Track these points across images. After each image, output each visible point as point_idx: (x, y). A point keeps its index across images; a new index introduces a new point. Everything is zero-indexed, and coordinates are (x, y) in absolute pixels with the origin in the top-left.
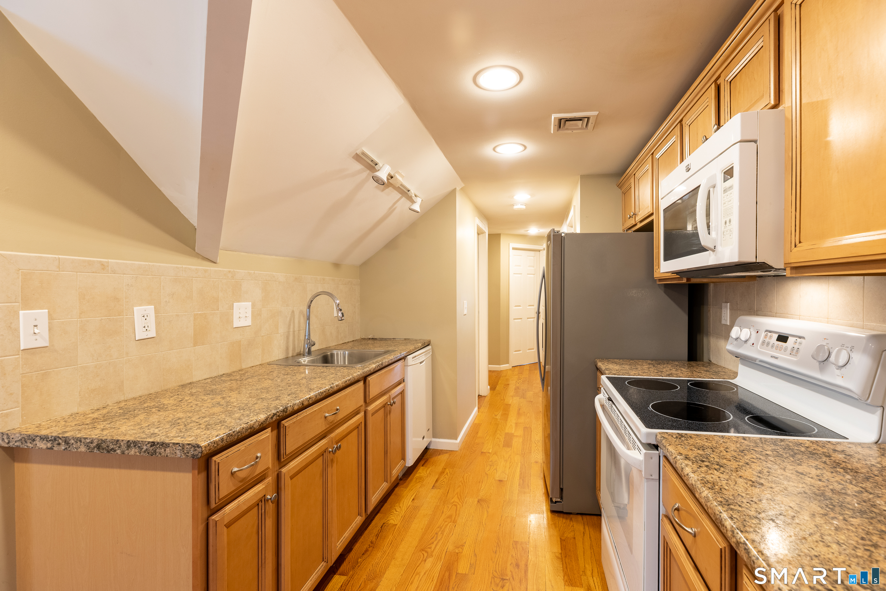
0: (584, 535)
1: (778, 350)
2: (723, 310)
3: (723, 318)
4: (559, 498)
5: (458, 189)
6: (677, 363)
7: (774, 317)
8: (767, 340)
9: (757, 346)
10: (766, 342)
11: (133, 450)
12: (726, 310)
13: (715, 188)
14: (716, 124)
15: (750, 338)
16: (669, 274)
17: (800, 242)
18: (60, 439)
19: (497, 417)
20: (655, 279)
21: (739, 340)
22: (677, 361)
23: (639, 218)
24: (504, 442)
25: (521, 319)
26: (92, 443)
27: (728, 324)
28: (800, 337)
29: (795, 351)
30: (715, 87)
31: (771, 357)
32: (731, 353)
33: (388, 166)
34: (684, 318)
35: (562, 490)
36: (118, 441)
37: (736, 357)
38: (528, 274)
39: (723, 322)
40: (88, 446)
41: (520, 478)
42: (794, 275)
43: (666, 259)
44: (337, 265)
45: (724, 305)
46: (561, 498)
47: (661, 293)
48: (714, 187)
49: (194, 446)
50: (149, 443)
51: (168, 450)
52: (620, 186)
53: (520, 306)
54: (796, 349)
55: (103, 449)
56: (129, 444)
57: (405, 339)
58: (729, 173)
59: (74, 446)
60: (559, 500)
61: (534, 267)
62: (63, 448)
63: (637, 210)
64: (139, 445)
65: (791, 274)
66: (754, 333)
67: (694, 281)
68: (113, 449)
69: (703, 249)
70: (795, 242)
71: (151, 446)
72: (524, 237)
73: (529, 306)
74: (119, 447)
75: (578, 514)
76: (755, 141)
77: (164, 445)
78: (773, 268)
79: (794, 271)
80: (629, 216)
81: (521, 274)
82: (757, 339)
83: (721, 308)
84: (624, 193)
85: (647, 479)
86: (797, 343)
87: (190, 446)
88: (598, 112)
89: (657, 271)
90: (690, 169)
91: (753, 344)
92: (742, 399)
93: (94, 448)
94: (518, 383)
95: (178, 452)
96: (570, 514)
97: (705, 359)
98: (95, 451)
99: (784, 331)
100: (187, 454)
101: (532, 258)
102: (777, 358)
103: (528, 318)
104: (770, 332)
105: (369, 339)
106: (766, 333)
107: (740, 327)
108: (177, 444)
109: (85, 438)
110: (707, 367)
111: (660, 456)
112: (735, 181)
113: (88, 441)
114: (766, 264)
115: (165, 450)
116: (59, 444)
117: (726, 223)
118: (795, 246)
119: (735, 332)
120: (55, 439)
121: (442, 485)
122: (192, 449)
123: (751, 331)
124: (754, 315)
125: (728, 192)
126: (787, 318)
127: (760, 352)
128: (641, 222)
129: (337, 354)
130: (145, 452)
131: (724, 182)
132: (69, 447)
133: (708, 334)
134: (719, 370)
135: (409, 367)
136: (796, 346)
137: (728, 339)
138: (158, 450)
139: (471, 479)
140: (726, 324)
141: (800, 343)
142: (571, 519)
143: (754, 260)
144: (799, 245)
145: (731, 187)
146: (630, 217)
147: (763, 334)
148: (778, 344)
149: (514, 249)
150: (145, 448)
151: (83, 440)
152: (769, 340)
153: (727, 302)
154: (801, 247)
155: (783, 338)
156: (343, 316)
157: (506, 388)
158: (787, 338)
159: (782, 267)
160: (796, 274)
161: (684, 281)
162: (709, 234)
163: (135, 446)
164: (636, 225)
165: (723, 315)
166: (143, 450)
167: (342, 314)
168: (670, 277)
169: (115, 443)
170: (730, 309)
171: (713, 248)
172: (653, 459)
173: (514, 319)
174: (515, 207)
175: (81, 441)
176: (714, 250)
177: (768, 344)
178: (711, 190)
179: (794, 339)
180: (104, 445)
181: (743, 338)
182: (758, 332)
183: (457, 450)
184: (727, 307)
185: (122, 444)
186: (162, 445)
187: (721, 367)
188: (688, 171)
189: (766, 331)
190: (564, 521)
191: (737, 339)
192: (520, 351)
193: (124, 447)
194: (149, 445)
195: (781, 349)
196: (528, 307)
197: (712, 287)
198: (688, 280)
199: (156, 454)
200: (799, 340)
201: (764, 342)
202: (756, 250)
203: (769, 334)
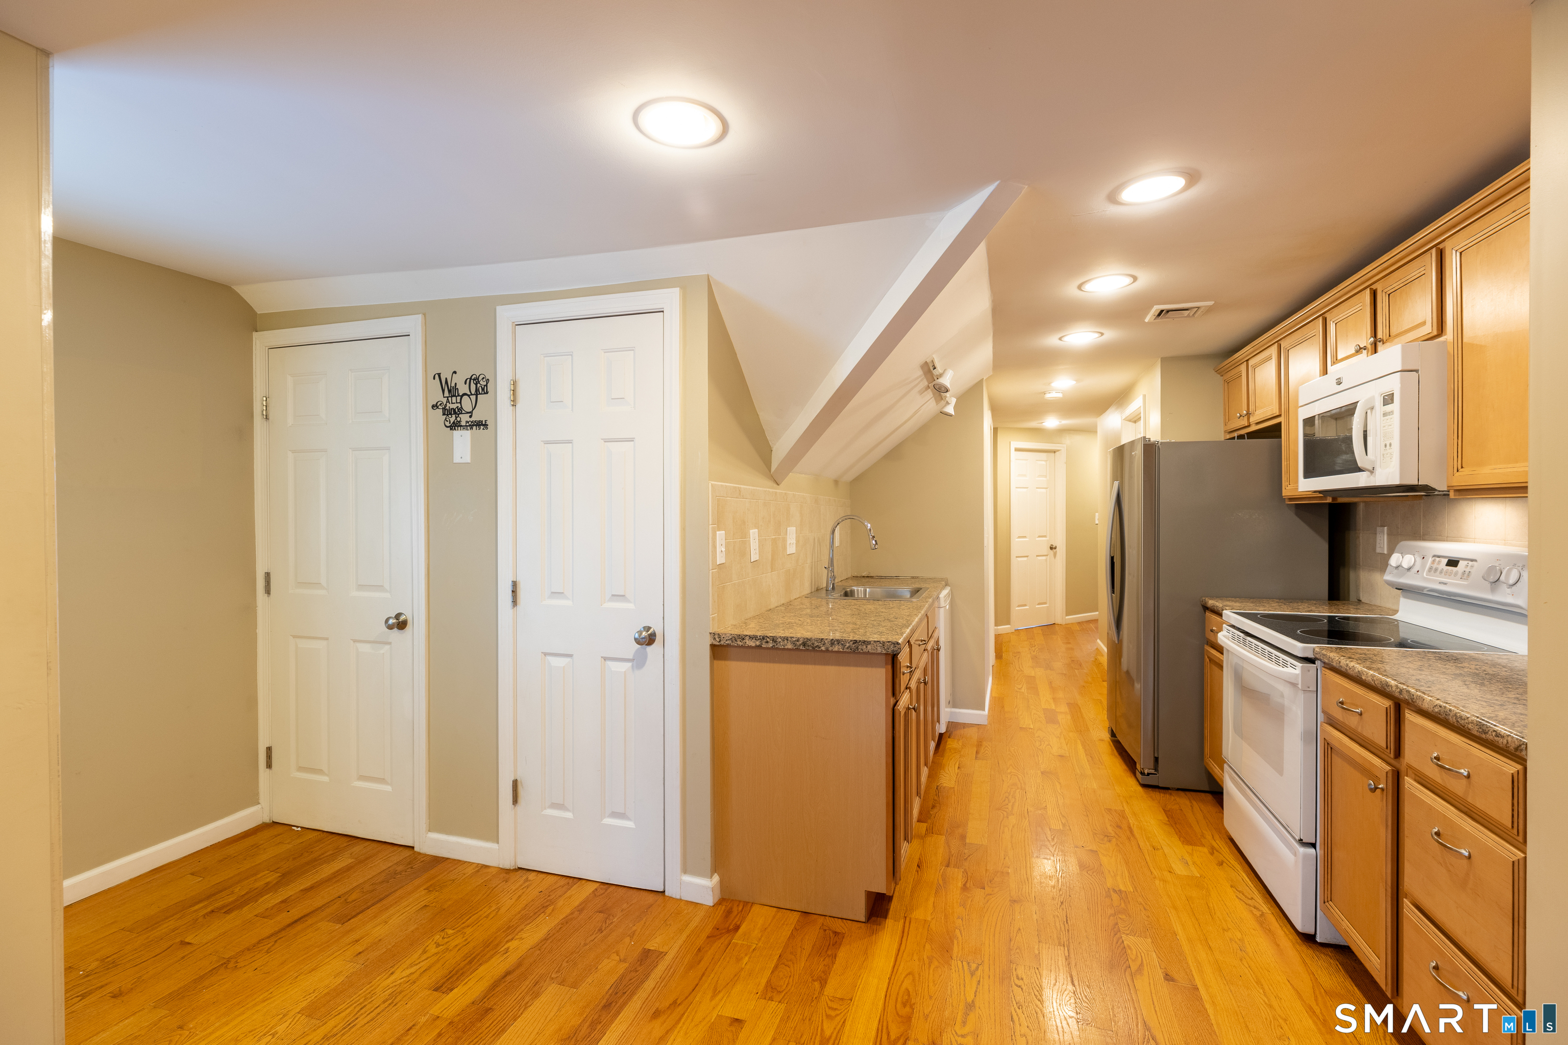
0: (1192, 808)
1: (1447, 576)
2: (1378, 536)
3: (1378, 545)
4: (1153, 770)
5: (984, 379)
6: (1314, 602)
7: (1444, 541)
8: (1435, 566)
9: (1423, 574)
10: (1434, 568)
11: (837, 647)
12: (1382, 536)
13: (1374, 410)
14: (1372, 337)
15: (1414, 564)
16: (1310, 493)
17: (1462, 467)
18: (768, 638)
19: (1023, 690)
20: (1284, 497)
21: (1400, 568)
22: (1314, 600)
23: (1253, 419)
24: (1045, 718)
25: (1027, 556)
26: (798, 641)
27: (1386, 552)
28: (1472, 560)
29: (1466, 575)
30: (1370, 293)
31: (1440, 583)
32: (1390, 584)
33: (951, 371)
34: (1323, 547)
35: (1156, 760)
36: (822, 639)
37: (1396, 588)
38: (1037, 488)
39: (1378, 550)
40: (794, 644)
41: (1086, 755)
42: (1456, 497)
43: (1306, 476)
44: (836, 482)
45: (1379, 529)
46: (1156, 769)
47: (1291, 516)
48: (1372, 408)
49: (894, 644)
50: (851, 641)
51: (869, 647)
52: (1220, 372)
53: (1025, 537)
54: (1467, 573)
55: (809, 646)
56: (832, 642)
57: (913, 578)
58: (1388, 399)
59: (781, 644)
60: (1153, 771)
61: (1046, 476)
62: (771, 645)
63: (1252, 408)
64: (842, 643)
65: (1455, 496)
66: (1419, 560)
67: (1341, 500)
68: (817, 646)
69: (1360, 470)
70: (1457, 467)
71: (854, 644)
72: (1038, 432)
73: (1039, 537)
74: (823, 645)
75: (1178, 789)
76: (1417, 371)
77: (866, 642)
78: (1437, 490)
79: (1458, 493)
80: (1238, 415)
81: (1027, 488)
82: (1423, 566)
83: (1376, 534)
84: (1227, 382)
85: (1304, 691)
86: (1469, 567)
87: (890, 643)
88: (1214, 302)
89: (1287, 488)
90: (1341, 383)
91: (1418, 572)
92: (1404, 638)
93: (800, 645)
94: (1034, 651)
95: (879, 648)
96: (1168, 789)
97: (1353, 597)
98: (801, 648)
99: (1454, 555)
100: (887, 650)
101: (1044, 463)
102: (1445, 584)
103: (1037, 556)
104: (1439, 557)
105: (864, 577)
106: (1434, 558)
107: (1402, 553)
108: (878, 641)
109: (791, 637)
110: (1357, 605)
111: (1317, 669)
112: (1395, 407)
113: (794, 639)
114: (1428, 486)
115: (867, 647)
116: (767, 642)
117: (1386, 446)
118: (1458, 471)
119: (1395, 559)
120: (763, 638)
121: (987, 755)
122: (892, 646)
123: (1416, 557)
124: (1420, 540)
125: (1388, 417)
126: (1460, 541)
127: (1426, 579)
128: (1258, 423)
129: (858, 590)
130: (848, 648)
131: (1384, 405)
132: (777, 645)
133: (1356, 567)
134: (1371, 608)
135: (941, 609)
136: (1468, 570)
137: (1385, 572)
138: (860, 647)
139: (1021, 752)
140: (1382, 552)
141: (1472, 566)
142: (1171, 794)
143: (1416, 483)
144: (1461, 470)
145: (1391, 413)
146: (1241, 416)
147: (1430, 560)
148: (1448, 570)
149: (1017, 450)
150: (848, 645)
151: (789, 639)
152: (1438, 566)
153: (1383, 526)
154: (1463, 472)
155: (1453, 563)
156: (876, 544)
157: (1017, 657)
158: (1458, 562)
159: (1446, 489)
160: (1459, 496)
161: (1329, 500)
162: (1367, 455)
163: (838, 644)
164: (1249, 426)
165: (1378, 541)
166: (846, 647)
167: (876, 541)
168: (1308, 496)
169: (820, 641)
170: (1388, 535)
171: (1371, 469)
172: (1310, 671)
173: (1017, 557)
174: (1048, 396)
175: (787, 640)
176: (1372, 471)
177: (1436, 570)
178: (1369, 412)
179: (1465, 563)
180: (809, 643)
181: (1405, 565)
182: (1423, 558)
183: (986, 724)
184: (1383, 532)
185: (826, 642)
186: (863, 643)
187: (1375, 605)
188: (1339, 384)
189: (1434, 556)
190: (1162, 795)
191: (1397, 567)
192: (1025, 605)
193: (828, 645)
194: (852, 642)
195: (1450, 574)
196: (1037, 539)
197: (1361, 507)
198: (1334, 499)
199: (858, 650)
200: (1471, 563)
201: (1431, 568)
202: (1418, 473)
203: (1438, 559)
